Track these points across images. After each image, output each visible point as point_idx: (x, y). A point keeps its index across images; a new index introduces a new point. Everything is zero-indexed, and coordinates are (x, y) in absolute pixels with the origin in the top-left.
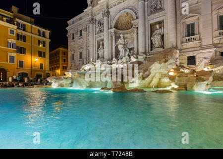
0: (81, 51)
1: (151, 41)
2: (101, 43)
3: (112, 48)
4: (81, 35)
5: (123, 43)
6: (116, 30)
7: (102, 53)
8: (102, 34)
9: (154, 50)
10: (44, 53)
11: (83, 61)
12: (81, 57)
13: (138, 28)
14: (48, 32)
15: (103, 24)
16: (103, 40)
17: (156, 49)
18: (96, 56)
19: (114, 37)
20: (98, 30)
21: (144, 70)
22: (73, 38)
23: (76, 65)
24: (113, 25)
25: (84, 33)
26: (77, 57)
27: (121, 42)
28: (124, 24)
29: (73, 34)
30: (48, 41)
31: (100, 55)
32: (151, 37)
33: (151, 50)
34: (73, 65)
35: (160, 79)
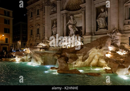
0: (38, 27)
1: (97, 22)
2: (55, 22)
3: (63, 27)
4: (38, 14)
5: (73, 23)
6: (67, 11)
7: (55, 31)
8: (55, 14)
9: (100, 31)
10: (9, 30)
11: (40, 36)
12: (38, 33)
13: (85, 11)
14: (11, 12)
15: (56, 6)
16: (56, 20)
17: (101, 30)
18: (50, 33)
19: (65, 17)
20: (52, 10)
21: (84, 54)
22: (32, 17)
23: (34, 39)
24: (64, 7)
25: (41, 12)
26: (35, 33)
27: (71, 23)
28: (74, 6)
29: (32, 13)
30: (11, 19)
31: (54, 32)
32: (96, 19)
33: (97, 30)
34: (32, 39)
35: (99, 59)
